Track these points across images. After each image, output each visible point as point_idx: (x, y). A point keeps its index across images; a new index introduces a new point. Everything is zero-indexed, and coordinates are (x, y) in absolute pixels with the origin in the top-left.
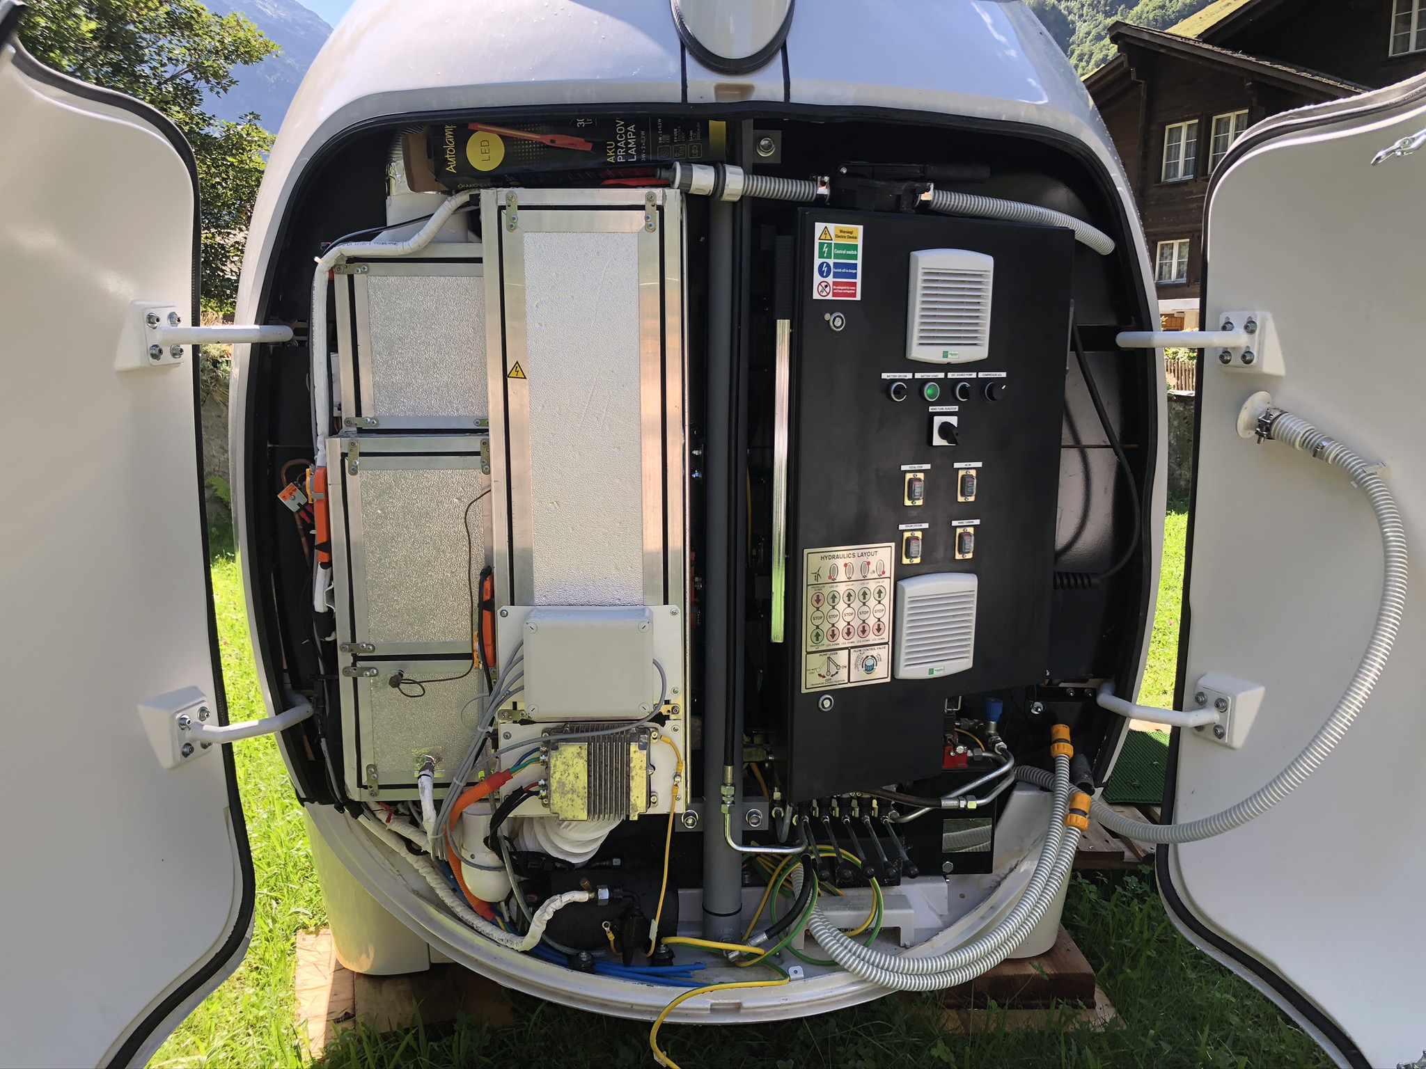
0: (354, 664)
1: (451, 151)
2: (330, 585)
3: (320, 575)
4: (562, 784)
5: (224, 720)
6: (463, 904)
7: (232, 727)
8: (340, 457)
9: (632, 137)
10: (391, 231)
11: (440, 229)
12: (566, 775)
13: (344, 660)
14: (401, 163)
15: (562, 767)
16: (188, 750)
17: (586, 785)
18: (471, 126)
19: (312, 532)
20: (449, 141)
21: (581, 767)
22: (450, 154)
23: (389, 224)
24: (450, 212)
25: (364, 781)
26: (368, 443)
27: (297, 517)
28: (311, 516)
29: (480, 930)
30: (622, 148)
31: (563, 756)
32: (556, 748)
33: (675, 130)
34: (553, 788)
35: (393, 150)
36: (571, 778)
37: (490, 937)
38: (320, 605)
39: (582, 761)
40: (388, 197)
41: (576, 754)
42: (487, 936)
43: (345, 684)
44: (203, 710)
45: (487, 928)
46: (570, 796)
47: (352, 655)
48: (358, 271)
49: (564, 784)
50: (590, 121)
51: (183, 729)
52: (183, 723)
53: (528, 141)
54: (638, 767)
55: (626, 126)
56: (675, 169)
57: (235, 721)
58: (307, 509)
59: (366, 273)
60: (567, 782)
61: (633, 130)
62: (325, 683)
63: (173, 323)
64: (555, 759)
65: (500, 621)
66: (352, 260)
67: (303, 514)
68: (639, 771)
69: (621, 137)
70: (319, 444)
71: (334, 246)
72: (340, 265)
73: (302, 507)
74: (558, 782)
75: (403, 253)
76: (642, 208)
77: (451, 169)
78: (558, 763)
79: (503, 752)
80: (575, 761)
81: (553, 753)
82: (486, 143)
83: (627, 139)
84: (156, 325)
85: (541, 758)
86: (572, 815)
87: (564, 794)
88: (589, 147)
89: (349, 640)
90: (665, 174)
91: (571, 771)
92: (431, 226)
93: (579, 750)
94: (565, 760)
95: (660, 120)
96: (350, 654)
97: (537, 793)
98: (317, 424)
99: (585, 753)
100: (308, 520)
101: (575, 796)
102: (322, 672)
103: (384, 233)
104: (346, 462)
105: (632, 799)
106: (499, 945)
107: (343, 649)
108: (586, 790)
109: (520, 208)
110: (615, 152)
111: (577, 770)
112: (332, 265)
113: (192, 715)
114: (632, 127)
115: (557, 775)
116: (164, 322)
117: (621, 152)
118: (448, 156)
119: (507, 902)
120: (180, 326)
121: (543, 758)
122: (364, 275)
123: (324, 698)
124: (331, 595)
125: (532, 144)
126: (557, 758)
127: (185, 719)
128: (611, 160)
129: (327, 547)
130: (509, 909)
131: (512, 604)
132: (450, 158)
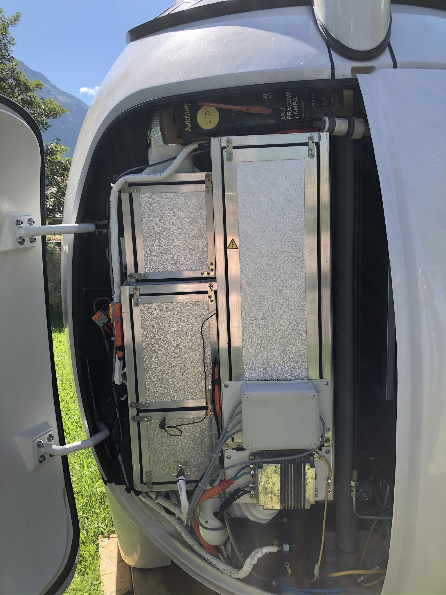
0: (138, 415)
1: (188, 119)
2: (123, 369)
3: (118, 364)
4: (265, 489)
5: (62, 442)
6: (198, 544)
7: (67, 446)
8: (128, 297)
9: (296, 104)
10: (151, 168)
11: (182, 164)
12: (268, 483)
13: (132, 412)
14: (158, 129)
15: (265, 479)
16: (42, 459)
17: (279, 489)
18: (200, 104)
19: (112, 339)
20: (186, 113)
21: (276, 479)
22: (187, 121)
23: (150, 163)
24: (186, 155)
25: (145, 481)
26: (144, 289)
27: (102, 329)
28: (112, 330)
29: (210, 562)
30: (290, 111)
31: (266, 472)
32: (261, 467)
33: (323, 99)
34: (260, 491)
35: (152, 122)
36: (271, 485)
37: (217, 566)
38: (117, 380)
39: (277, 475)
40: (150, 149)
41: (273, 471)
42: (214, 566)
43: (133, 426)
44: (50, 436)
45: (215, 561)
46: (270, 495)
47: (137, 409)
48: (135, 191)
49: (266, 489)
50: (271, 97)
51: (39, 448)
52: (40, 445)
53: (233, 110)
54: (310, 478)
55: (292, 98)
56: (325, 121)
57: (69, 443)
58: (109, 325)
59: (139, 192)
60: (268, 487)
61: (296, 100)
62: (120, 423)
63: (31, 224)
64: (261, 474)
65: (224, 389)
66: (132, 184)
67: (106, 328)
68: (311, 480)
69: (289, 104)
70: (115, 289)
71: (121, 177)
72: (124, 188)
73: (106, 324)
74: (263, 488)
75: (160, 179)
76: (306, 144)
77: (188, 129)
78: (263, 476)
79: (228, 468)
80: (273, 475)
81: (260, 470)
82: (208, 113)
83: (292, 106)
84: (21, 226)
85: (251, 472)
86: (271, 506)
87: (266, 494)
88: (270, 112)
89: (135, 401)
90: (319, 124)
91: (271, 481)
92: (176, 163)
93: (275, 469)
94: (267, 475)
95: (313, 93)
96: (136, 409)
97: (249, 492)
98: (113, 278)
99: (278, 470)
100: (109, 331)
101: (273, 496)
102: (118, 417)
103: (148, 169)
104: (133, 299)
105: (307, 497)
106: (222, 573)
107: (132, 406)
108: (279, 492)
109: (234, 147)
110: (286, 114)
111: (274, 480)
112: (120, 187)
113: (44, 439)
114: (296, 98)
115: (262, 484)
116: (26, 224)
117: (289, 114)
118: (186, 122)
119: (225, 545)
120: (34, 225)
121: (252, 472)
122: (138, 193)
123: (119, 431)
124: (124, 375)
125: (236, 112)
126: (262, 473)
127: (41, 442)
128: (283, 118)
129: (122, 348)
130: (226, 549)
131: (231, 380)
132: (187, 123)
